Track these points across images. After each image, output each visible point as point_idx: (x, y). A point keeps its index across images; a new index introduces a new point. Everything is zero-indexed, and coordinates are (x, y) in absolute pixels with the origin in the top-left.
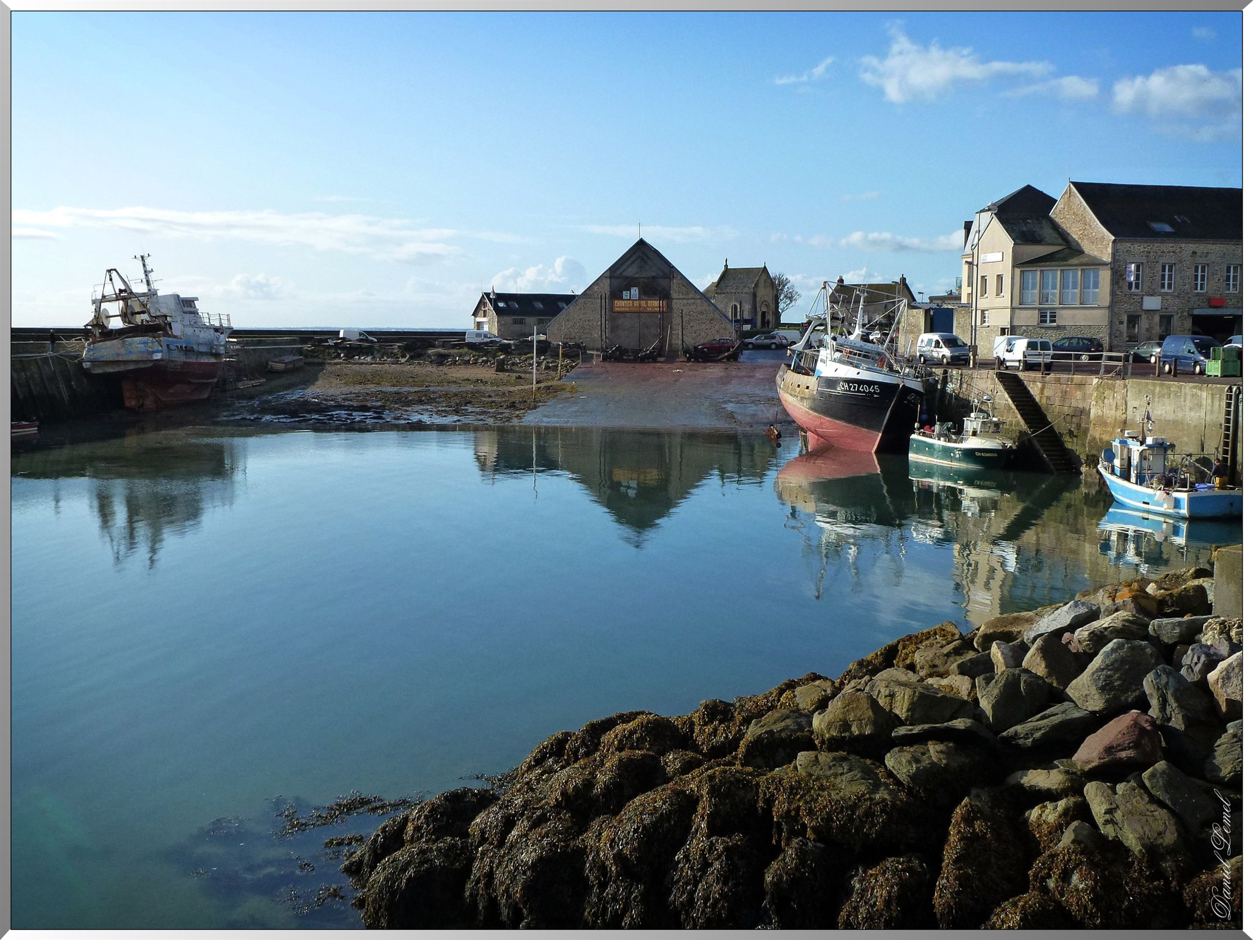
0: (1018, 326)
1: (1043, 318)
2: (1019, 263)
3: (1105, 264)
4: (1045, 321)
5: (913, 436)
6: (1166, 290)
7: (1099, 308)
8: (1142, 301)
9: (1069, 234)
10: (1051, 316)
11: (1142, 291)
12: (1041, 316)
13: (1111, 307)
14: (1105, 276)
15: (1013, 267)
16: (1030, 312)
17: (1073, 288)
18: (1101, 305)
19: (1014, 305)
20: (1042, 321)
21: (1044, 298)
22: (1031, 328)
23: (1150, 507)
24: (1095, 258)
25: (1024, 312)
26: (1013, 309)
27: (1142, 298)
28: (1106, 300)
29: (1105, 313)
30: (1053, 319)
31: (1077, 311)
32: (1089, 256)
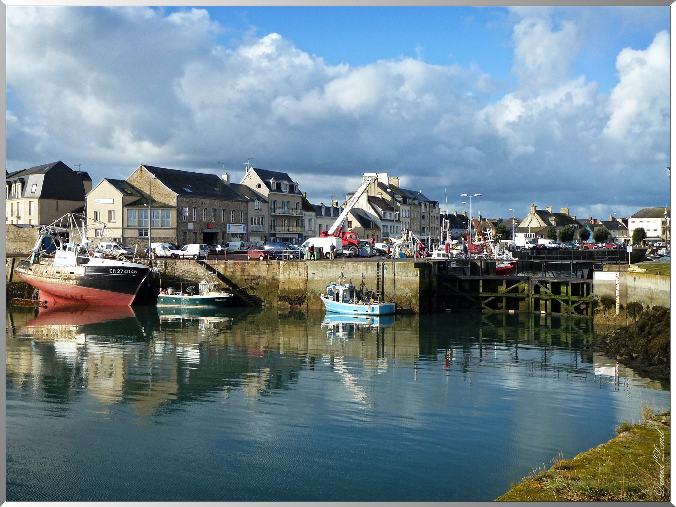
0: (127, 238)
1: (140, 233)
2: (125, 205)
3: (173, 207)
4: (142, 235)
5: (160, 295)
6: (193, 220)
7: (172, 229)
8: (187, 226)
9: (142, 191)
10: (145, 233)
11: (186, 220)
12: (139, 233)
13: (177, 229)
14: (173, 214)
15: (123, 207)
16: (134, 230)
17: (156, 218)
18: (173, 227)
19: (124, 227)
20: (139, 235)
21: (140, 223)
22: (134, 239)
23: (358, 312)
24: (165, 204)
25: (130, 231)
26: (124, 229)
27: (187, 224)
28: (175, 226)
29: (175, 231)
30: (146, 233)
31: (159, 230)
32: (160, 203)
